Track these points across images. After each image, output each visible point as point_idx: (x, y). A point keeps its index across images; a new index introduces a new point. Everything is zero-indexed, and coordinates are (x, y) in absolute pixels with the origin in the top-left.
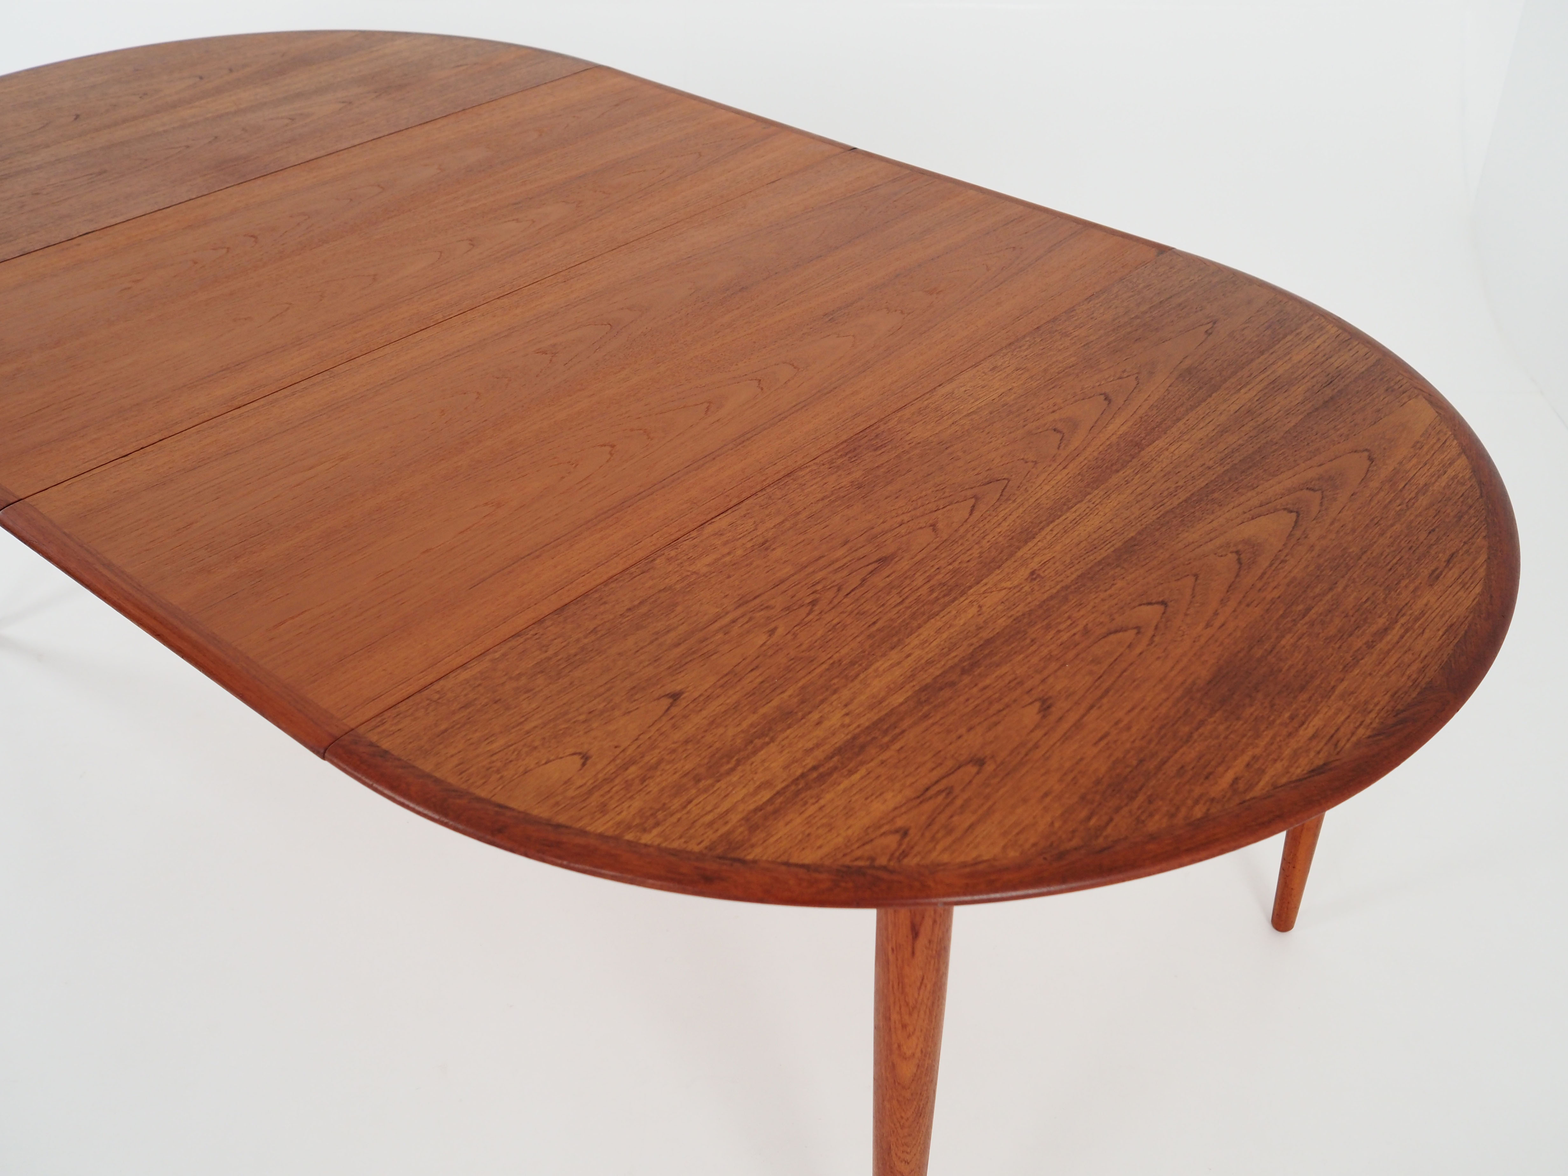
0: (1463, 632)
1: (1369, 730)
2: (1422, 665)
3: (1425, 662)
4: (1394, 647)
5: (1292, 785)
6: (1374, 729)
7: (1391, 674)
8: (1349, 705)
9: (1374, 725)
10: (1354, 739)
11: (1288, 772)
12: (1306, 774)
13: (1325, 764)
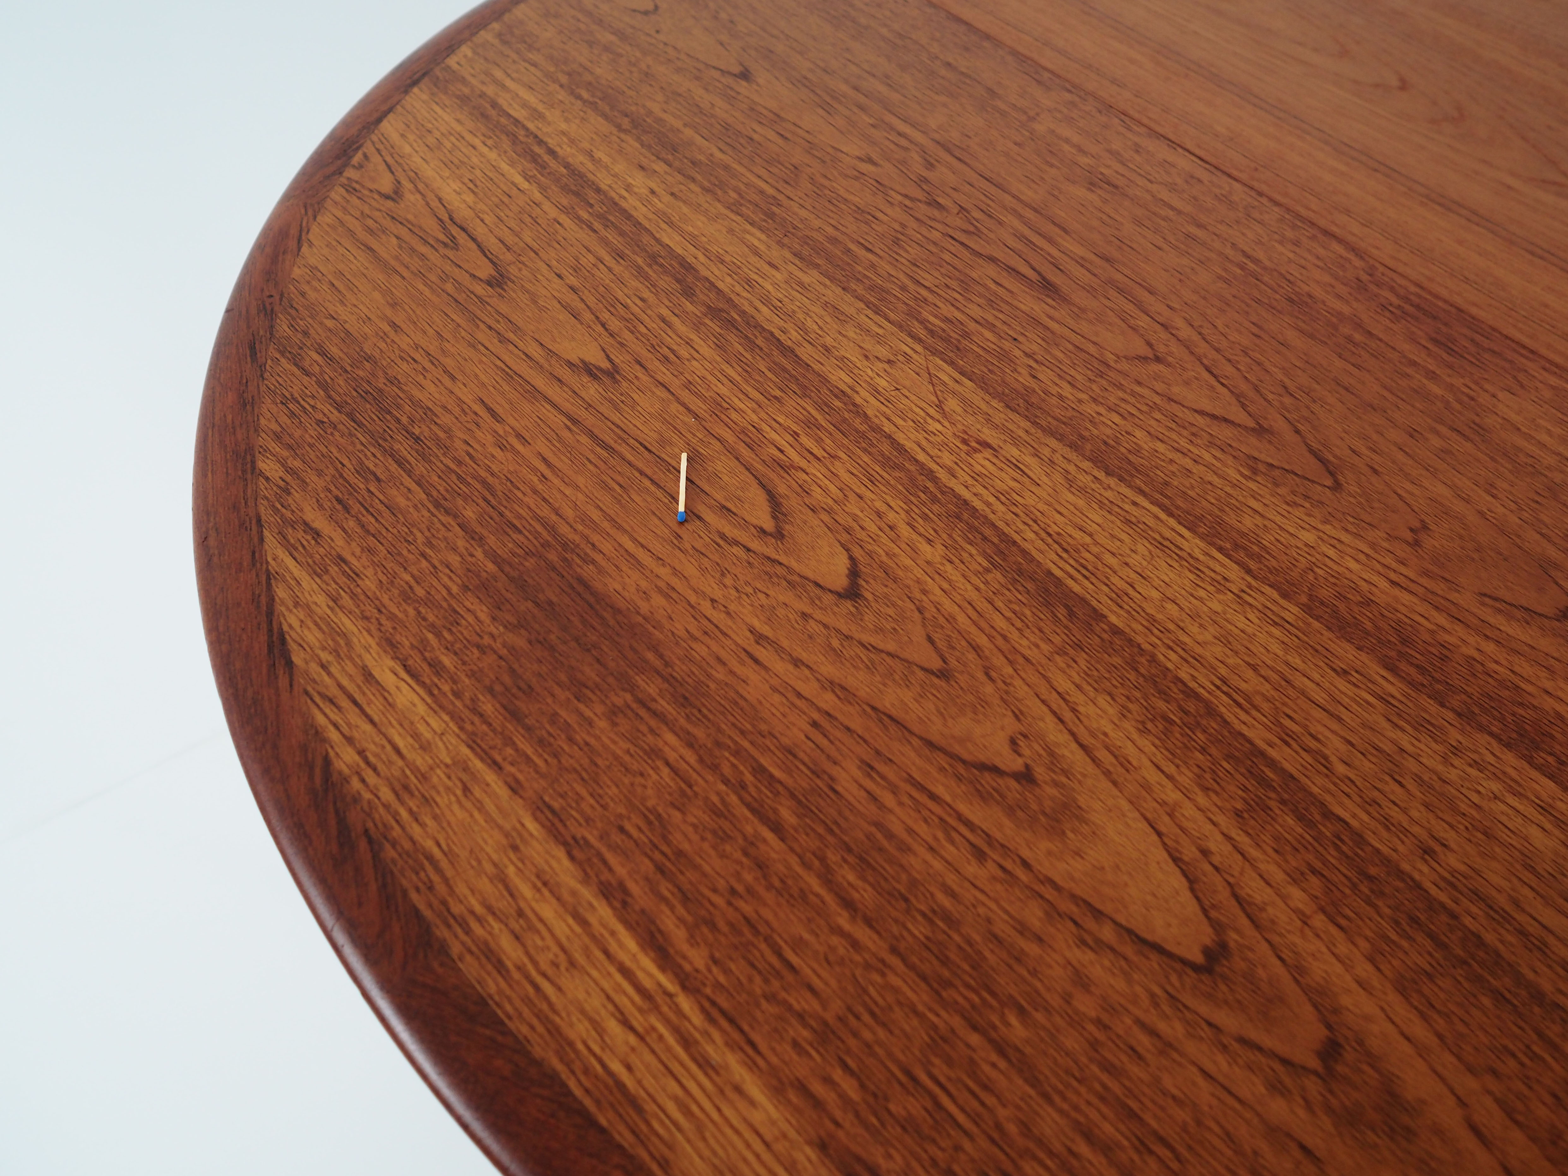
0: (603, 1122)
1: (346, 771)
2: (509, 964)
3: (516, 975)
4: (593, 937)
5: (264, 600)
6: (346, 780)
7: (501, 886)
8: (431, 768)
9: (356, 784)
10: (333, 735)
11: (297, 605)
12: (281, 628)
13: (289, 664)
